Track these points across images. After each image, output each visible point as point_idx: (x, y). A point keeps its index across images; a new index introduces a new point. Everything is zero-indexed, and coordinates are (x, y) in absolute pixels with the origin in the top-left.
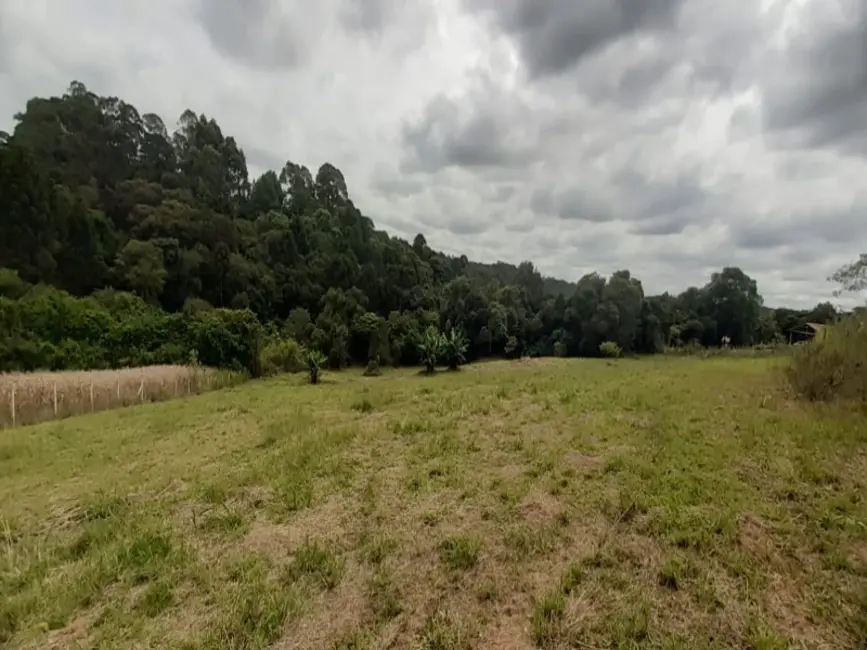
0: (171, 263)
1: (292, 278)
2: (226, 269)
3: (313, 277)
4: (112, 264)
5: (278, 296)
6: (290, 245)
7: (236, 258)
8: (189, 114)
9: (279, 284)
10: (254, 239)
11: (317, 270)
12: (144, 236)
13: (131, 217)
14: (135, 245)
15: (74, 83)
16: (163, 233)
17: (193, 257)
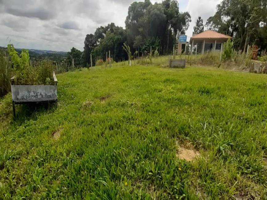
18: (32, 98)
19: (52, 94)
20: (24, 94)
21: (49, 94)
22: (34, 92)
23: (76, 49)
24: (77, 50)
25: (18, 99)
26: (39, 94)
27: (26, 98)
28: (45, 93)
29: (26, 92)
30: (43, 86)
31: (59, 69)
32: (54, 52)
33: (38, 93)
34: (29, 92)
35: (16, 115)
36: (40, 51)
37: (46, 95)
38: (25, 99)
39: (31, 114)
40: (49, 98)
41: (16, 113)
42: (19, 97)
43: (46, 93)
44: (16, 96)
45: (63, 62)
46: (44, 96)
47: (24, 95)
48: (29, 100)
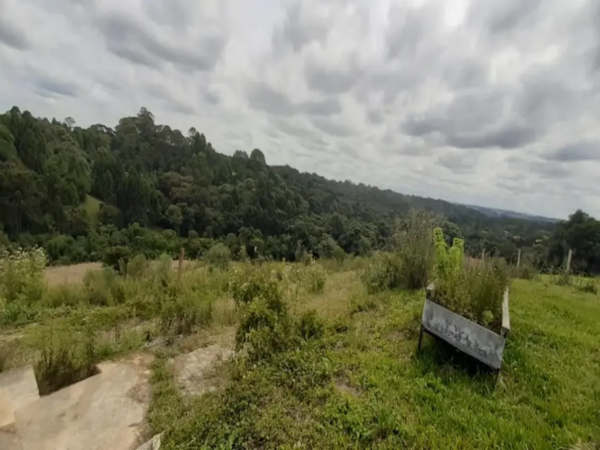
0: (184, 213)
1: (230, 218)
2: (204, 215)
3: (240, 217)
4: (164, 214)
5: (225, 226)
6: (231, 202)
7: (208, 210)
8: (192, 129)
9: (225, 220)
10: (217, 198)
11: (241, 213)
12: (175, 202)
13: (170, 193)
14: (172, 207)
15: (142, 108)
16: (182, 200)
17: (192, 210)
18: (451, 336)
19: (490, 351)
20: (439, 322)
21: (484, 348)
22: (455, 327)
23: (587, 215)
24: (592, 219)
25: (429, 325)
26: (464, 336)
27: (440, 330)
28: (476, 341)
29: (444, 321)
30: (474, 324)
31: (525, 265)
32: (520, 214)
33: (463, 333)
34: (448, 323)
35: (421, 349)
36: (489, 210)
37: (477, 345)
38: (438, 331)
39: (442, 363)
40: (481, 355)
41: (422, 346)
42: (432, 323)
43: (478, 342)
44: (428, 320)
45: (539, 243)
46: (472, 346)
47: (439, 324)
48: (444, 336)
